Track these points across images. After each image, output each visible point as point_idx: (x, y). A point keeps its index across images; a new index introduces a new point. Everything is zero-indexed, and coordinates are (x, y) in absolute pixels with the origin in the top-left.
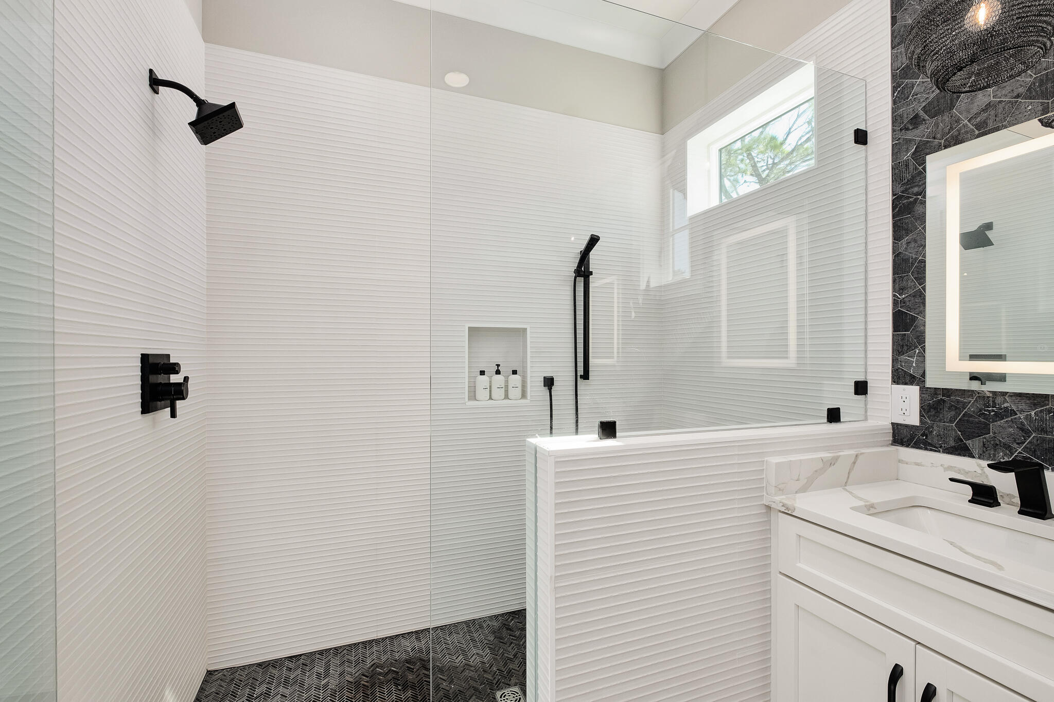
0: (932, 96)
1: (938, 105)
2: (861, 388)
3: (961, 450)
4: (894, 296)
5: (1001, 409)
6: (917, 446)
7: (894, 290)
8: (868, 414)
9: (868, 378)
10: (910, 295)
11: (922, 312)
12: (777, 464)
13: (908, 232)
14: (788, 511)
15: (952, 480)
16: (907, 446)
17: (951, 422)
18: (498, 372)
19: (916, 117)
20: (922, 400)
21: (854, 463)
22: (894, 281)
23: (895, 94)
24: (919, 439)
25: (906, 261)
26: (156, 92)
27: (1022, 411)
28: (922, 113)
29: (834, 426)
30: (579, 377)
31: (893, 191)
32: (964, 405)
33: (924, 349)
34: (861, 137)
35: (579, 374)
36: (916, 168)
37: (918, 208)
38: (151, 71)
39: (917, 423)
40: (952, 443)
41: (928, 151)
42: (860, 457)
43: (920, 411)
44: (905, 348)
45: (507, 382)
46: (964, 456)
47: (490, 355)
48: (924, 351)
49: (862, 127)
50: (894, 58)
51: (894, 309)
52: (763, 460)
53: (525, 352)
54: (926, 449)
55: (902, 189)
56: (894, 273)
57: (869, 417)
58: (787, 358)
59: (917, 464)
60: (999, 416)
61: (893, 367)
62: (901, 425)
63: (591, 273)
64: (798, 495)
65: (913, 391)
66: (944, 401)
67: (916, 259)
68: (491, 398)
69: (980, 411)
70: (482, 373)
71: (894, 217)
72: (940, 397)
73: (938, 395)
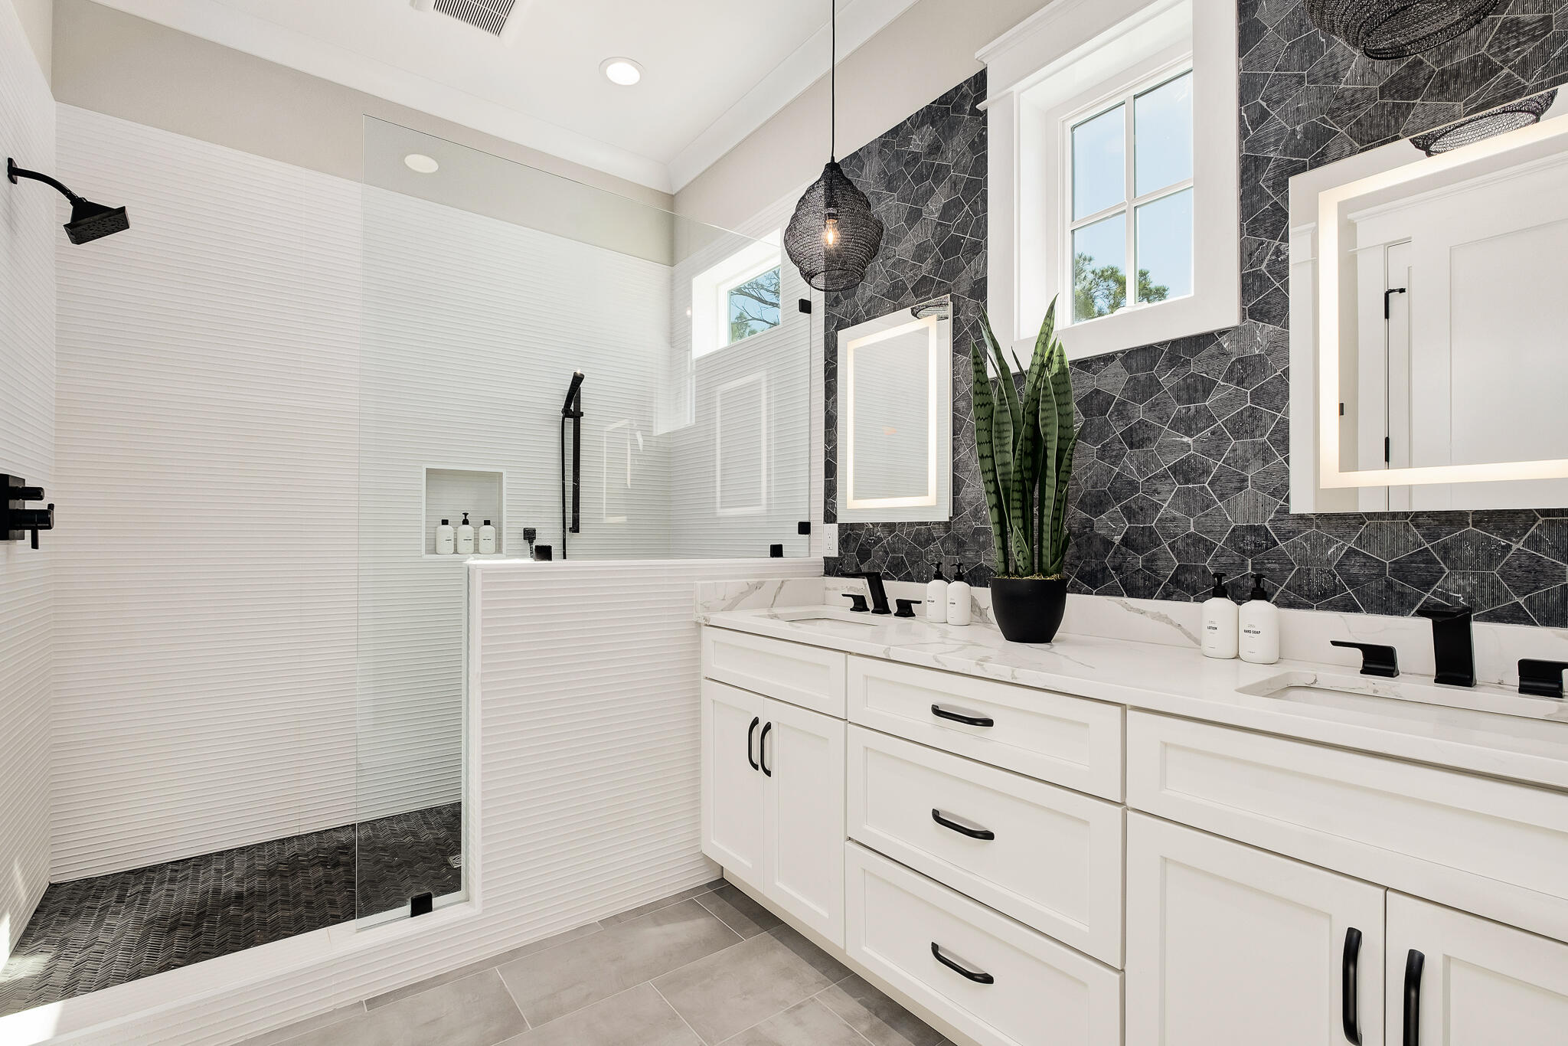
1: (848, 290)
2: (805, 528)
4: (826, 447)
5: (876, 537)
6: (835, 575)
7: (826, 443)
8: (811, 551)
9: (809, 519)
12: (703, 585)
13: (833, 393)
14: (714, 624)
15: (845, 596)
16: (830, 576)
17: (854, 551)
18: (465, 522)
19: (837, 297)
20: (839, 535)
21: (780, 588)
22: (826, 434)
24: (837, 568)
25: (832, 417)
26: (14, 182)
27: (885, 538)
28: (840, 295)
29: (773, 560)
30: (567, 531)
31: (824, 358)
32: (860, 536)
34: (805, 307)
35: (567, 527)
36: (834, 341)
38: (10, 161)
39: (837, 554)
40: (853, 569)
41: (839, 328)
42: (786, 583)
43: (839, 544)
44: (832, 492)
45: (477, 534)
46: (855, 578)
47: (455, 503)
49: (807, 298)
51: (826, 458)
52: (692, 583)
53: (501, 501)
54: (841, 576)
55: (830, 356)
56: (826, 428)
57: (812, 554)
59: (835, 589)
60: (876, 543)
61: (824, 509)
62: (828, 558)
63: (582, 414)
64: (721, 612)
65: (835, 528)
66: (849, 534)
68: (456, 552)
69: (868, 540)
70: (445, 522)
71: (826, 379)
72: (848, 531)
73: (847, 529)
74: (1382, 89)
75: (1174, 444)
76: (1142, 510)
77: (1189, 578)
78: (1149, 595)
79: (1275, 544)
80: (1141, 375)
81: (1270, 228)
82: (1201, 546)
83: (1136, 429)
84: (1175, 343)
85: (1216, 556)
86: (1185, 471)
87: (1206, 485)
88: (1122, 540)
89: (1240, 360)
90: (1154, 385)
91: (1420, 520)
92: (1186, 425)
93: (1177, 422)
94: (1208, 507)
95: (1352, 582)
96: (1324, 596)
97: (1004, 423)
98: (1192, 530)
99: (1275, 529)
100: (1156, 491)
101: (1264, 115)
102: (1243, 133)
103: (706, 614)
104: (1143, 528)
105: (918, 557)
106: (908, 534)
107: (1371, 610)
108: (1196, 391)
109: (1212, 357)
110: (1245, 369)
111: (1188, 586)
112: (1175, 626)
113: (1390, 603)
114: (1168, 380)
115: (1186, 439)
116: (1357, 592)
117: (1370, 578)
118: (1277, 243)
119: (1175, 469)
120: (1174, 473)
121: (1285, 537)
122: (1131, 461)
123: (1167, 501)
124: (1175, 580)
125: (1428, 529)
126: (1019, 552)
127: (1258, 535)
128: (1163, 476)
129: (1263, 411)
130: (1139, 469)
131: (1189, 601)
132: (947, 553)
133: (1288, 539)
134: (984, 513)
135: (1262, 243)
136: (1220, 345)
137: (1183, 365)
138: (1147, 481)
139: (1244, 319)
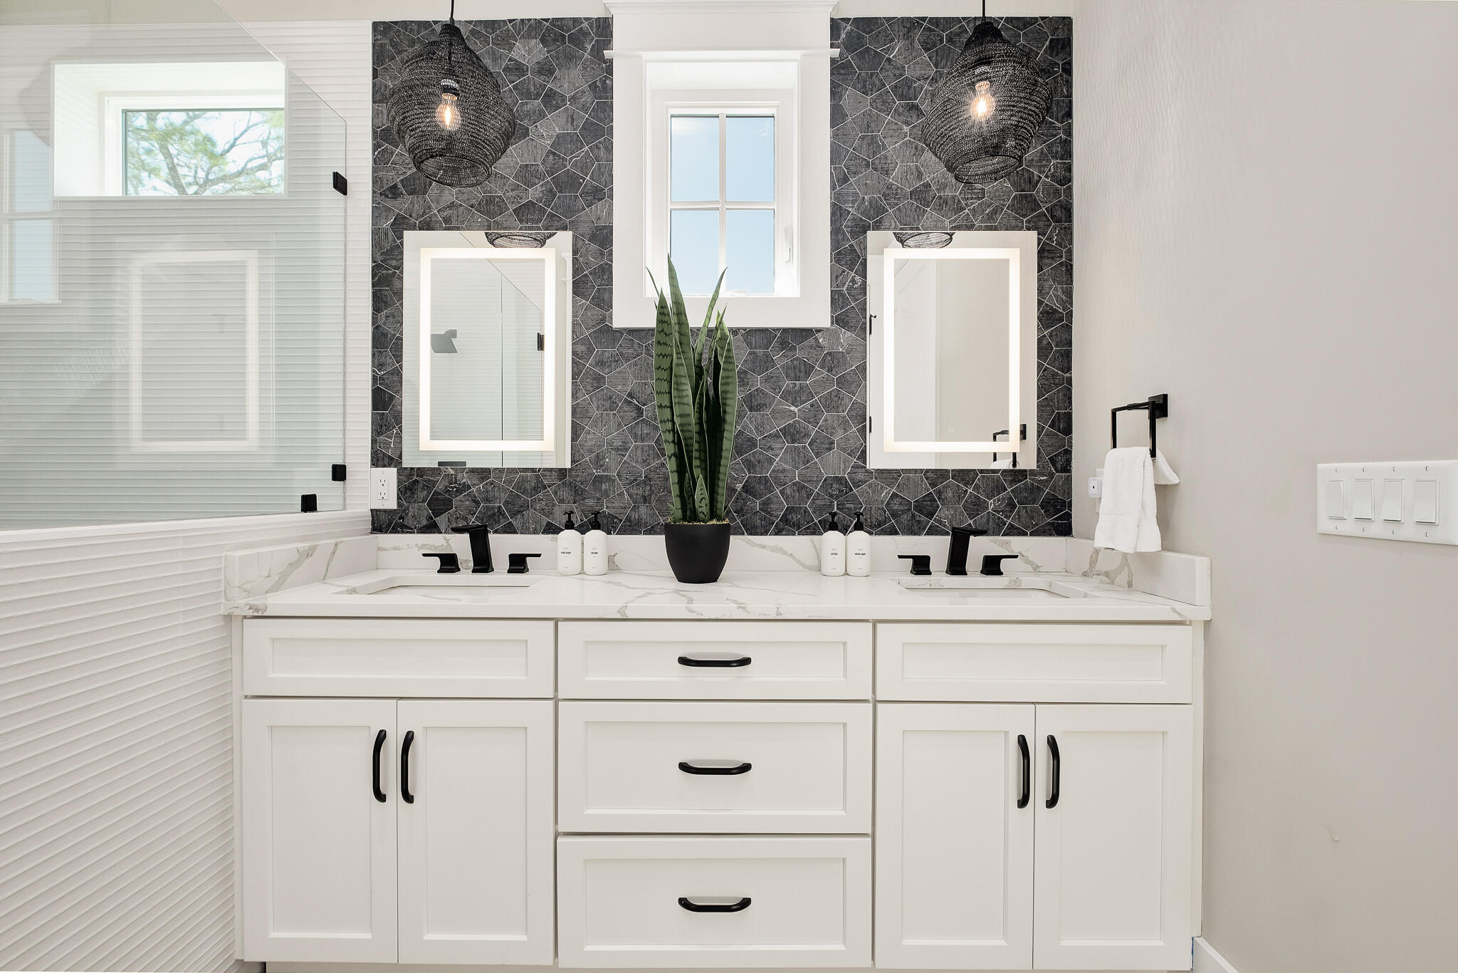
0: (409, 173)
1: (414, 185)
2: (339, 473)
3: (431, 528)
4: (374, 371)
5: (460, 485)
6: (394, 531)
7: (373, 366)
8: (347, 503)
9: (347, 461)
10: (388, 372)
11: (399, 391)
12: (240, 557)
13: (387, 305)
14: (258, 612)
15: (424, 555)
16: (386, 533)
17: (423, 501)
19: (395, 187)
20: (399, 482)
21: (334, 553)
22: (373, 355)
23: (376, 153)
24: (396, 523)
25: (385, 335)
27: (474, 485)
28: (400, 185)
29: (309, 515)
31: (373, 258)
32: (435, 483)
33: (400, 428)
34: (340, 184)
36: (395, 242)
37: (396, 282)
39: (394, 506)
40: (425, 522)
41: (405, 226)
42: (340, 546)
43: (398, 493)
44: (384, 428)
46: (434, 533)
48: (401, 432)
49: (342, 173)
50: (376, 114)
51: (373, 385)
52: (220, 555)
54: (403, 532)
55: (381, 258)
56: (374, 347)
57: (347, 507)
58: (244, 439)
59: (395, 549)
60: (459, 491)
61: (372, 449)
62: (380, 510)
64: (268, 595)
65: (392, 473)
66: (418, 481)
67: (394, 335)
69: (446, 488)
71: (373, 285)
72: (415, 478)
73: (412, 475)
74: (911, 193)
75: (784, 411)
76: (759, 463)
77: (794, 517)
78: (765, 533)
79: (851, 490)
80: (760, 352)
81: (849, 262)
82: (803, 492)
83: (754, 395)
84: (786, 331)
85: (814, 499)
86: (791, 434)
87: (807, 445)
88: (743, 487)
89: (829, 354)
90: (768, 362)
91: (928, 474)
92: (793, 397)
93: (786, 393)
94: (808, 462)
95: (894, 515)
96: (879, 525)
97: (680, 376)
98: (797, 479)
99: (851, 479)
100: (770, 448)
101: (846, 180)
102: (833, 187)
103: (252, 601)
104: (760, 477)
105: (521, 507)
106: (509, 482)
107: (904, 534)
108: (800, 371)
109: (811, 347)
110: (833, 361)
111: (793, 523)
112: (788, 555)
113: (914, 529)
114: (780, 359)
115: (793, 408)
116: (897, 522)
117: (904, 512)
118: (853, 275)
119: (784, 431)
120: (784, 434)
121: (857, 486)
122: (751, 422)
123: (779, 458)
124: (785, 519)
125: (932, 480)
126: (702, 499)
127: (841, 484)
128: (776, 436)
129: (844, 394)
130: (757, 428)
131: (794, 535)
132: (562, 501)
133: (859, 487)
134: (607, 460)
135: (844, 271)
136: (816, 339)
137: (790, 350)
138: (763, 438)
139: (832, 323)
